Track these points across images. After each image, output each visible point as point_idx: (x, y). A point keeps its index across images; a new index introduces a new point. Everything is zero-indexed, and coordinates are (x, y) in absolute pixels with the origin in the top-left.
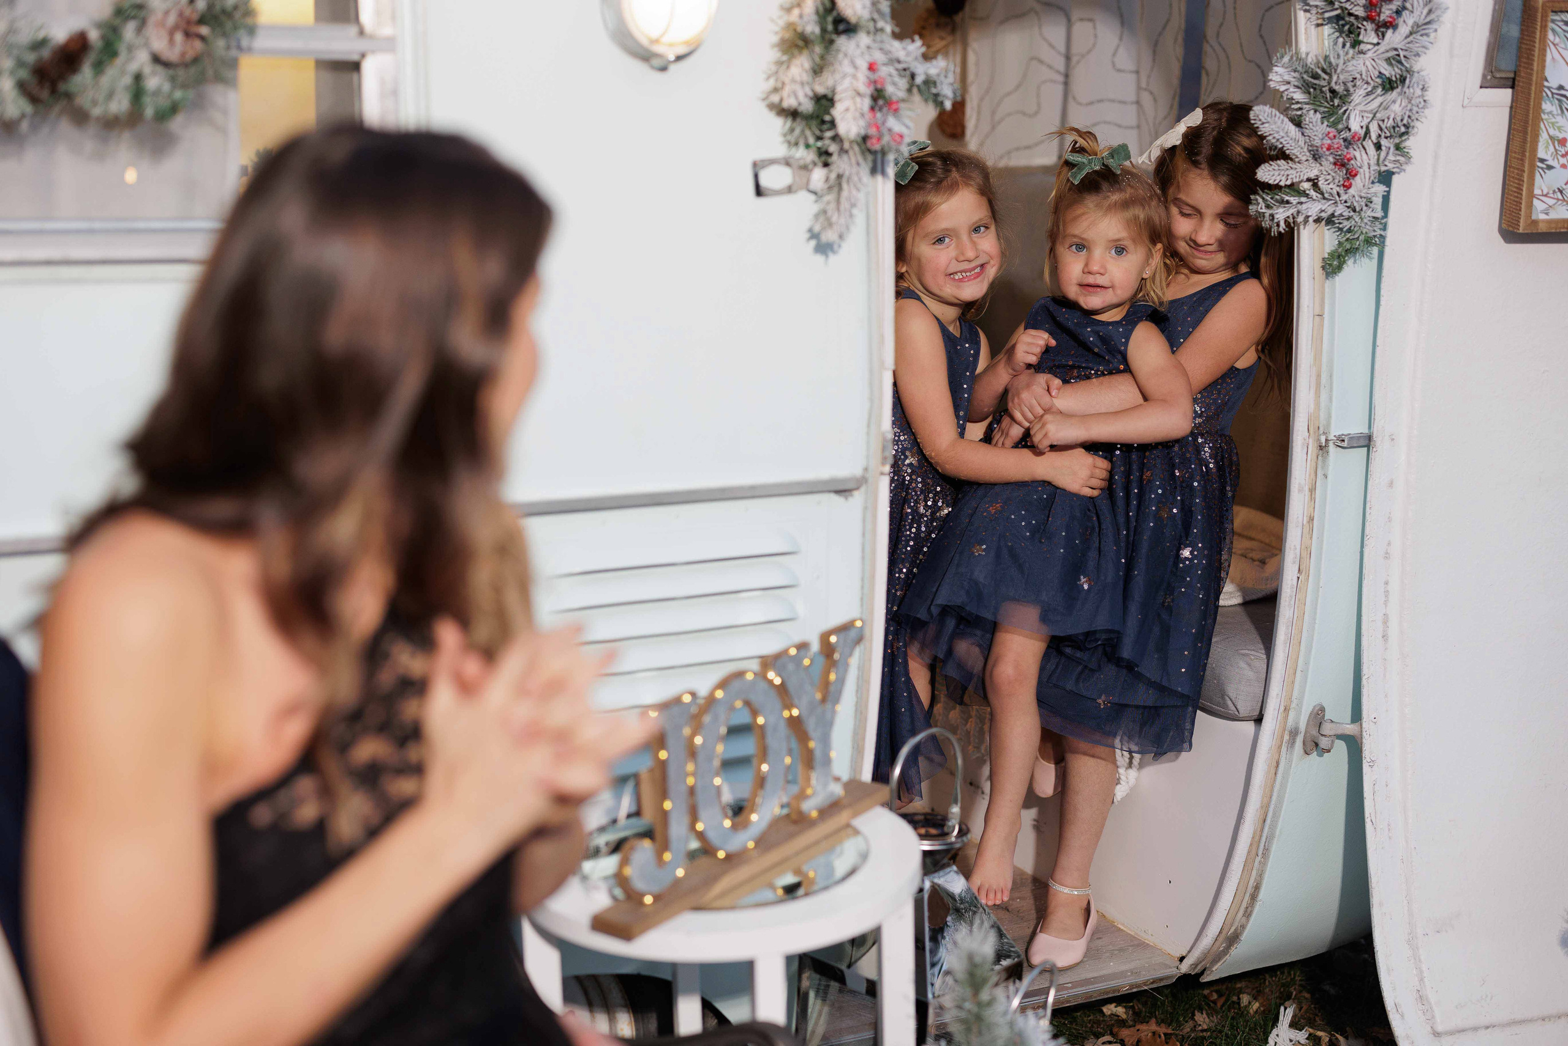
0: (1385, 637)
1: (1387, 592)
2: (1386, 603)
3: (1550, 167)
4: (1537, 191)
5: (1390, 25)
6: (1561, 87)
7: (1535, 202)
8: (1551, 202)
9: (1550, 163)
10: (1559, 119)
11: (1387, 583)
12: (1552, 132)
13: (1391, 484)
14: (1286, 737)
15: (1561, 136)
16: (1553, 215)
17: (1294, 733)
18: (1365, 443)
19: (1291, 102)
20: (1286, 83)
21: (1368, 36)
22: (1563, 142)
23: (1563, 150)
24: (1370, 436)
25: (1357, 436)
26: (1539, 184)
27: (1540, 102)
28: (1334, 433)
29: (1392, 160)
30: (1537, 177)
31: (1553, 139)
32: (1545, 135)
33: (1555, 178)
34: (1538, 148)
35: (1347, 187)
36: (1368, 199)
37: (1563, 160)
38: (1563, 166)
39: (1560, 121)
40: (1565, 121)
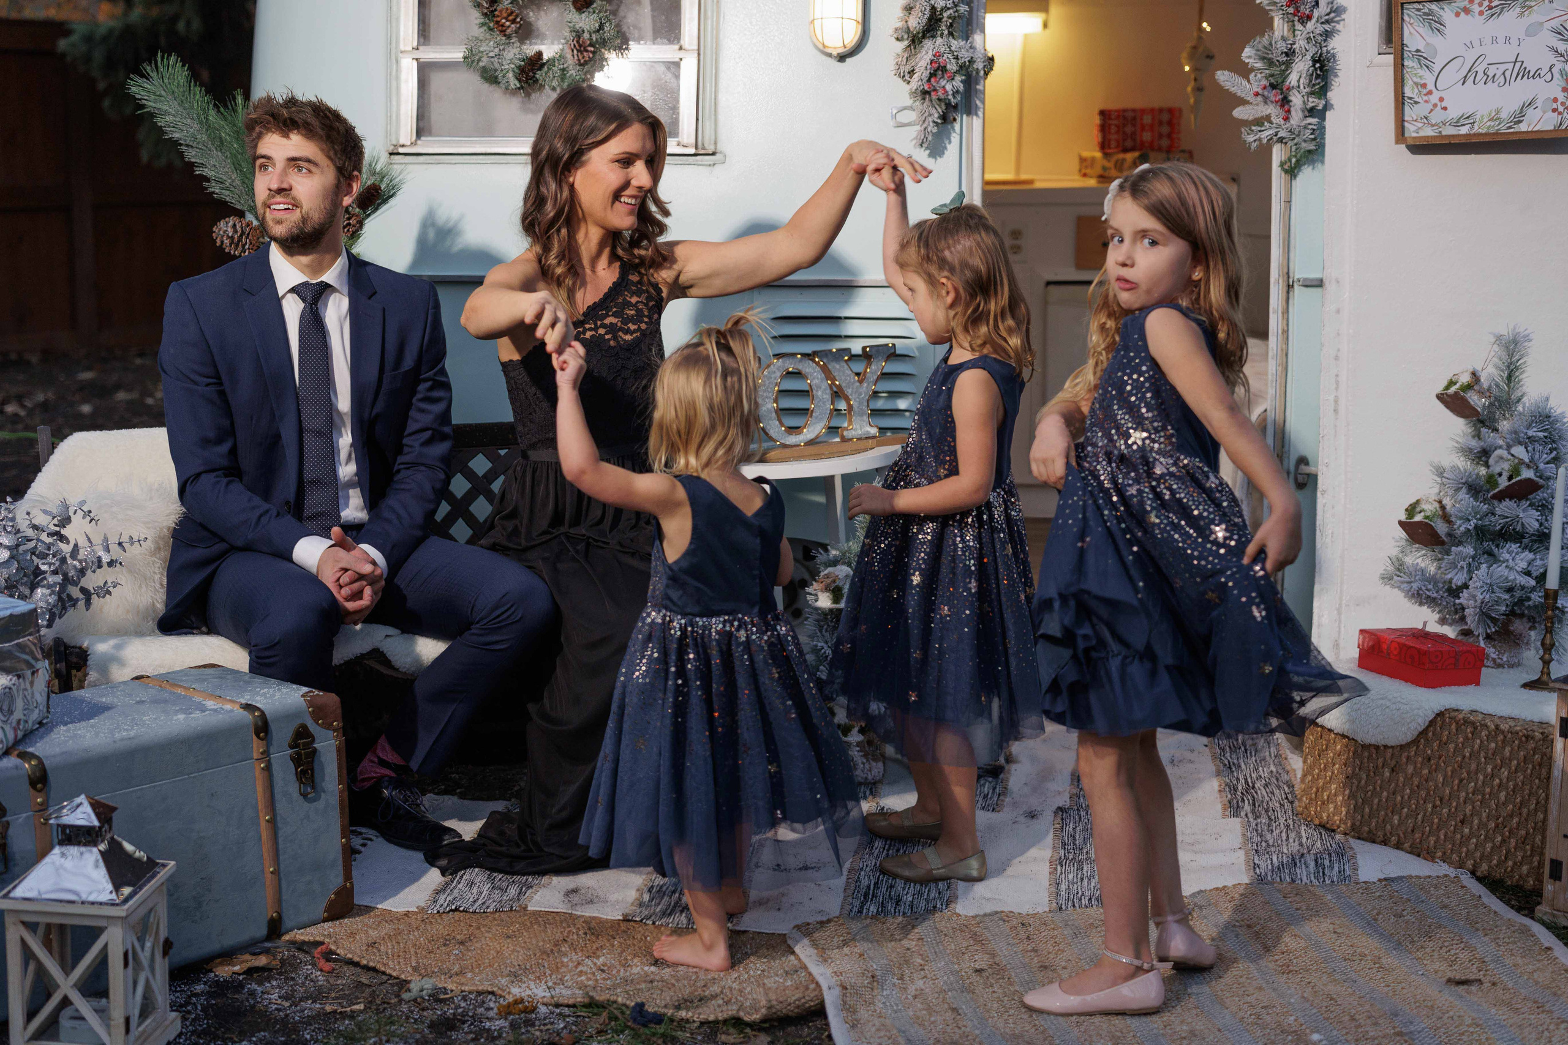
0: (1336, 411)
1: (1337, 383)
2: (1337, 389)
3: (1416, 103)
4: (1406, 118)
5: (1309, 18)
6: (1418, 51)
7: (1406, 124)
8: (1420, 125)
9: (1417, 99)
10: (1419, 71)
11: (1337, 376)
12: (1415, 79)
13: (1338, 311)
15: (1422, 82)
16: (1422, 134)
18: (1319, 284)
19: (1252, 70)
20: (1250, 57)
21: (1299, 26)
22: (1424, 86)
23: (1425, 91)
24: (1321, 280)
25: (1312, 280)
26: (1409, 113)
27: (1406, 63)
28: (1296, 277)
29: (1313, 101)
30: (1407, 108)
31: (1416, 84)
32: (1410, 82)
33: (1422, 109)
34: (1408, 92)
35: (1286, 119)
36: (1305, 127)
37: (1425, 98)
38: (1426, 101)
39: (1421, 72)
40: (1424, 72)
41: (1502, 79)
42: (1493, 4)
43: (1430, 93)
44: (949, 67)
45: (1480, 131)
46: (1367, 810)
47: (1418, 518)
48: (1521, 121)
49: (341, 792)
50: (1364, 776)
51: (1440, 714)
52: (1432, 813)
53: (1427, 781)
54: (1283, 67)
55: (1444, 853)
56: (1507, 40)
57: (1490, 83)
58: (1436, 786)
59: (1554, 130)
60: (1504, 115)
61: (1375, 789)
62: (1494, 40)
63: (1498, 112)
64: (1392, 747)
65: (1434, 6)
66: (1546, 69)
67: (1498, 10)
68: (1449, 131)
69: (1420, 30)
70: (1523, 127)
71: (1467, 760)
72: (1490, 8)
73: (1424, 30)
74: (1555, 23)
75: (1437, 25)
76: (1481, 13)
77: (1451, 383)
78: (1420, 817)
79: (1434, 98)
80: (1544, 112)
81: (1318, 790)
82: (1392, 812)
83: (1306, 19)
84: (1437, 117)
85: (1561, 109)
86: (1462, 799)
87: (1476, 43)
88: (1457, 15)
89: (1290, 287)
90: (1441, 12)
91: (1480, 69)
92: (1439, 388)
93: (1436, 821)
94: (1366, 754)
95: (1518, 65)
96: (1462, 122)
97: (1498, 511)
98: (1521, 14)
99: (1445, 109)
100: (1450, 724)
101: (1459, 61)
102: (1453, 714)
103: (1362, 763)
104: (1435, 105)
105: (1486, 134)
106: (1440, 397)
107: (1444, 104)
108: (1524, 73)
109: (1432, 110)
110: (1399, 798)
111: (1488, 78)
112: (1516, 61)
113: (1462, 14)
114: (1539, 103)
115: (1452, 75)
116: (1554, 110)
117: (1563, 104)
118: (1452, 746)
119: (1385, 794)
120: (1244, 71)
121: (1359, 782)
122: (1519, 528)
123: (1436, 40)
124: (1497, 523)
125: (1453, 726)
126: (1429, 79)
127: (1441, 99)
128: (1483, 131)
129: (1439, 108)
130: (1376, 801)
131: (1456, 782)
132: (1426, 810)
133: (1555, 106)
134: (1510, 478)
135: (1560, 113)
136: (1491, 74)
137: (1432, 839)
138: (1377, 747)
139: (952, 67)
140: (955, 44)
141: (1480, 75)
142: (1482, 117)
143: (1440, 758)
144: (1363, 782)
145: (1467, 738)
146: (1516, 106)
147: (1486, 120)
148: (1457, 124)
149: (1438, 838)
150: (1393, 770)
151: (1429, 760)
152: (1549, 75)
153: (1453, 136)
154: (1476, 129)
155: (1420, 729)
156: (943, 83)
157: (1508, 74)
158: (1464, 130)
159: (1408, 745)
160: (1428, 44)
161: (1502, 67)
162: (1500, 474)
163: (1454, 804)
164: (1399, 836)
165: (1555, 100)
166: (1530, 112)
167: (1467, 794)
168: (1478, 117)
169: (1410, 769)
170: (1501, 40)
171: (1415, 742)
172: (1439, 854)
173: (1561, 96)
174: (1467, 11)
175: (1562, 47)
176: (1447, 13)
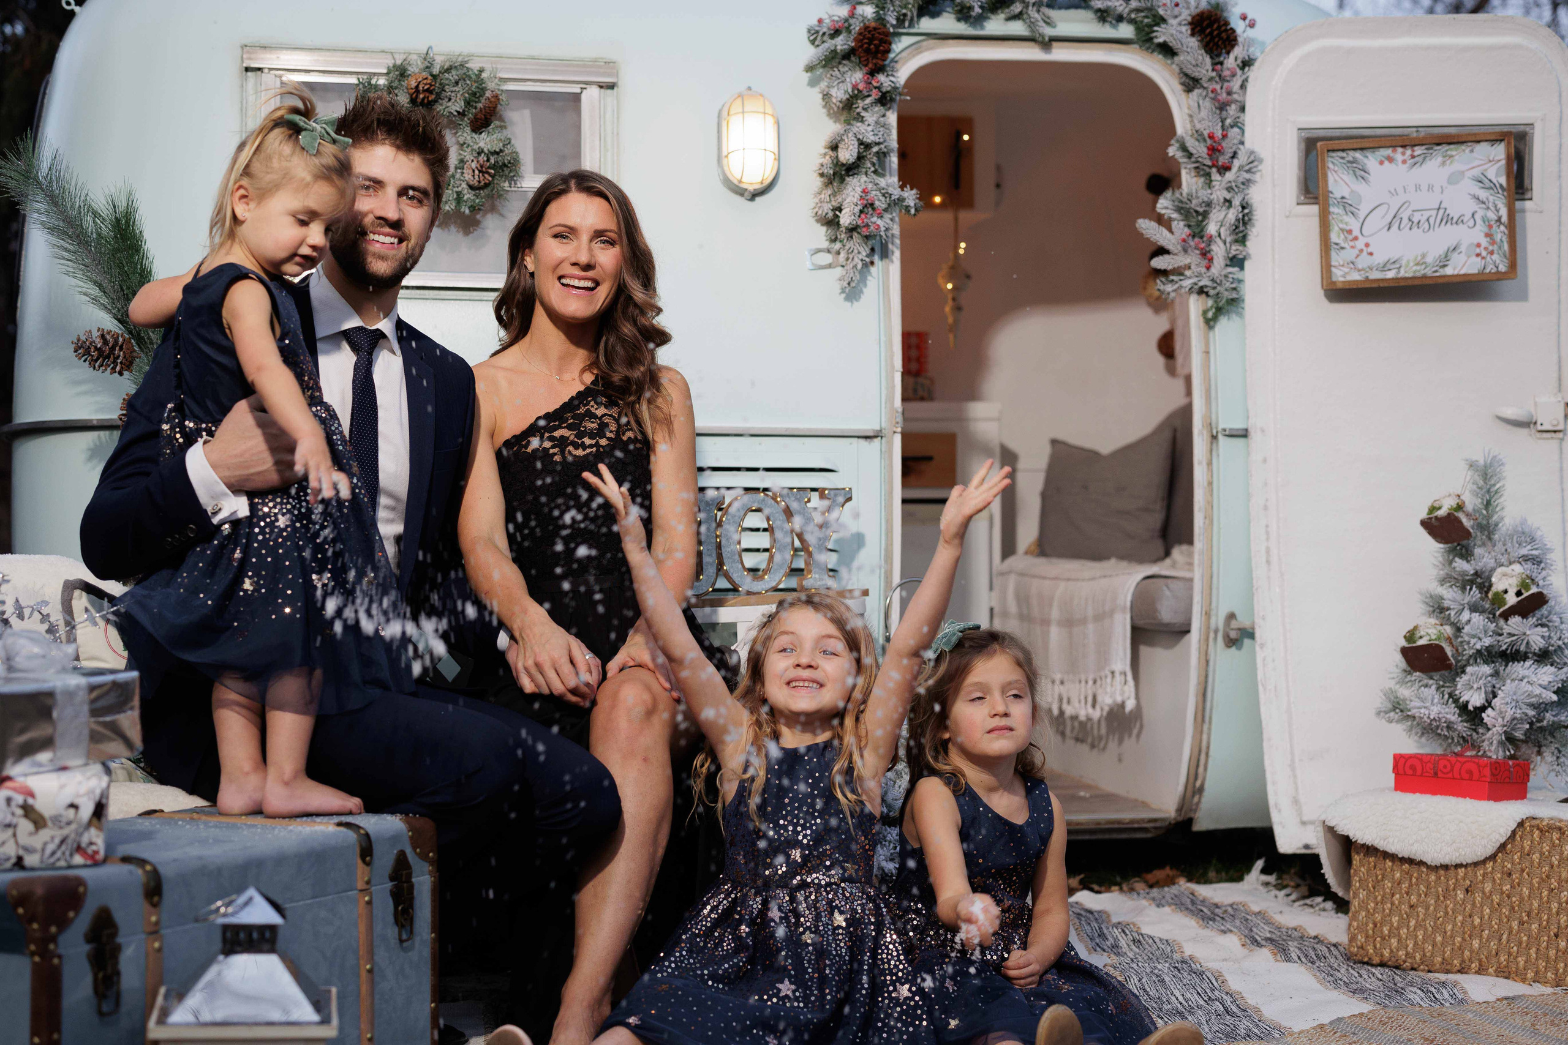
0: (1268, 562)
1: (1267, 533)
2: (1268, 539)
3: (1343, 248)
4: (1333, 263)
5: (1228, 168)
6: (1343, 198)
7: (1333, 269)
8: (1346, 270)
9: (1343, 245)
10: (1345, 217)
11: (1267, 526)
12: (1341, 226)
13: (1265, 461)
14: (1212, 635)
15: (1348, 228)
16: (1349, 278)
17: (1216, 631)
18: (1244, 434)
19: (1170, 220)
20: (1166, 208)
21: (1215, 176)
22: (1350, 232)
23: (1350, 237)
24: (1246, 430)
25: (1238, 430)
26: (1336, 258)
27: (1332, 209)
28: (1221, 427)
29: (1235, 249)
30: (1333, 254)
31: (1342, 230)
32: (1336, 228)
33: (1349, 254)
34: (1334, 237)
35: (1208, 268)
36: (1226, 276)
37: (1352, 244)
38: (1352, 247)
39: (1346, 218)
40: (1349, 219)
41: (1426, 225)
42: (1416, 153)
43: (1356, 238)
44: (877, 203)
45: (1407, 275)
46: (1439, 939)
47: (1421, 642)
48: (1445, 266)
49: (434, 939)
50: (1432, 902)
51: (1521, 824)
52: (1519, 931)
53: (1509, 897)
54: (1200, 218)
55: (1537, 972)
56: (1430, 188)
57: (1415, 229)
58: (1522, 900)
59: (1478, 274)
60: (1429, 259)
61: (1447, 913)
62: (1418, 188)
63: (1424, 256)
64: (1466, 866)
65: (1358, 155)
66: (1468, 216)
67: (1420, 159)
68: (1375, 275)
69: (1345, 177)
70: (1449, 271)
71: (1555, 868)
72: (1413, 157)
73: (1348, 178)
74: (1476, 172)
75: (1361, 173)
76: (1404, 162)
77: (1433, 509)
78: (1505, 937)
79: (1360, 244)
80: (1469, 257)
81: (1375, 925)
82: (1470, 936)
83: (1225, 169)
84: (1364, 262)
85: (1484, 253)
86: (1554, 910)
87: (1400, 191)
88: (1381, 163)
89: (1214, 438)
90: (1365, 160)
91: (1405, 215)
92: (1423, 514)
93: (1525, 938)
94: (1433, 878)
95: (1441, 212)
96: (1389, 266)
97: (1507, 629)
98: (1443, 164)
99: (1371, 254)
100: (1532, 832)
101: (1384, 208)
102: (1534, 822)
103: (1428, 887)
104: (1361, 251)
105: (1414, 278)
106: (1424, 523)
107: (1370, 250)
108: (1447, 219)
109: (1358, 256)
110: (1477, 921)
111: (1413, 224)
112: (1439, 209)
113: (1386, 162)
114: (1463, 248)
115: (1376, 222)
116: (1478, 255)
117: (1486, 249)
118: (1536, 857)
119: (1460, 918)
120: (1162, 221)
121: (1427, 909)
122: (1523, 648)
123: (1360, 187)
124: (1505, 643)
125: (1537, 833)
126: (1354, 225)
127: (1367, 245)
128: (1409, 275)
129: (1365, 253)
130: (1449, 927)
131: (1546, 893)
132: (1511, 928)
133: (1478, 251)
134: (1519, 594)
135: (1483, 258)
136: (1415, 220)
137: (1521, 961)
138: (1446, 867)
139: (880, 204)
140: (882, 182)
141: (1405, 221)
142: (1408, 262)
143: (1523, 871)
144: (1432, 908)
145: (1553, 845)
146: (1441, 251)
147: (1412, 264)
148: (1384, 268)
149: (1529, 956)
150: (1467, 891)
151: (1510, 875)
152: (1471, 223)
153: (1378, 280)
154: (1403, 274)
155: (1502, 840)
156: (874, 219)
157: (1432, 221)
158: (1390, 275)
159: (1484, 862)
160: (1352, 191)
161: (1426, 214)
162: (1506, 592)
163: (1546, 917)
164: (1480, 960)
165: (1479, 245)
166: (1455, 256)
167: (1560, 904)
168: (1404, 262)
169: (1488, 887)
170: (1424, 187)
171: (1493, 857)
172: (1530, 975)
173: (1484, 242)
174: (1390, 159)
175: (1483, 194)
176: (1371, 161)
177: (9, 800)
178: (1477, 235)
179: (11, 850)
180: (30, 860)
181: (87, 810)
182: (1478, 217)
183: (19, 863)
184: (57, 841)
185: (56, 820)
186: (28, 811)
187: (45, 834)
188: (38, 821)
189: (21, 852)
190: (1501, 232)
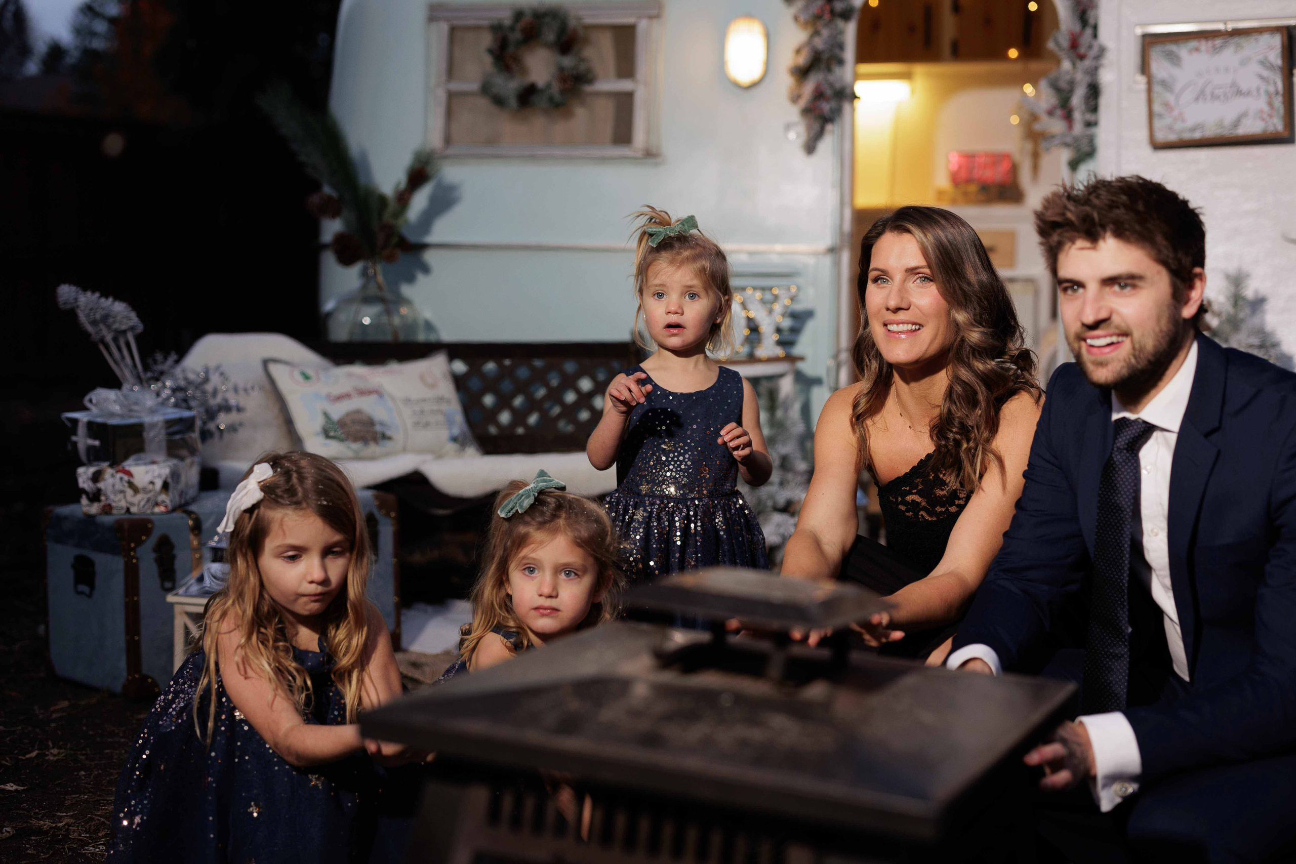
3: (1163, 117)
4: (1156, 128)
5: (1085, 57)
6: (1162, 79)
7: (1155, 133)
8: (1166, 133)
9: (1163, 114)
10: (1164, 93)
12: (1162, 100)
15: (1166, 102)
16: (1167, 139)
22: (1168, 104)
23: (1168, 108)
26: (1157, 124)
27: (1155, 87)
30: (1156, 121)
31: (1162, 103)
32: (1158, 102)
33: (1168, 121)
34: (1157, 108)
35: (1071, 130)
36: (1083, 134)
37: (1169, 113)
38: (1170, 116)
40: (1167, 94)
41: (1224, 97)
42: (1216, 45)
43: (1173, 109)
44: (826, 94)
48: (1237, 127)
54: (1068, 93)
56: (1227, 70)
57: (1216, 101)
60: (1225, 123)
62: (1217, 70)
63: (1221, 120)
65: (1174, 47)
66: (1254, 90)
67: (1218, 47)
68: (1186, 135)
69: (1164, 64)
70: (1239, 131)
72: (1213, 46)
73: (1166, 64)
74: (1261, 57)
75: (1175, 60)
76: (1208, 51)
79: (1176, 113)
80: (1255, 120)
83: (1082, 57)
84: (1179, 126)
85: (1266, 117)
87: (1205, 73)
88: (1191, 52)
90: (1179, 50)
91: (1208, 90)
95: (1235, 87)
96: (1196, 130)
98: (1236, 52)
99: (1184, 120)
101: (1193, 86)
104: (1176, 118)
105: (1215, 137)
107: (1183, 117)
108: (1239, 93)
109: (1174, 122)
111: (1214, 97)
112: (1233, 85)
113: (1195, 52)
114: (1251, 114)
115: (1188, 96)
116: (1261, 119)
117: (1268, 114)
123: (1175, 71)
126: (1170, 98)
127: (1181, 114)
129: (1179, 120)
133: (1261, 115)
135: (1265, 121)
136: (1215, 93)
139: (829, 92)
140: (831, 79)
141: (1208, 94)
142: (1211, 126)
146: (1234, 117)
147: (1213, 128)
148: (1193, 130)
152: (1257, 95)
153: (1190, 137)
154: (1206, 134)
156: (823, 104)
157: (1228, 94)
158: (1198, 135)
160: (1170, 74)
161: (1224, 89)
165: (1262, 111)
166: (1244, 120)
168: (1207, 125)
170: (1222, 70)
173: (1266, 108)
174: (1197, 49)
175: (1266, 73)
176: (1183, 51)
177: (121, 479)
178: (1261, 104)
179: (123, 504)
180: (134, 510)
181: (159, 484)
182: (1262, 92)
183: (128, 510)
184: (146, 500)
185: (145, 490)
186: (131, 485)
187: (139, 497)
188: (136, 490)
189: (128, 505)
190: (1278, 102)
